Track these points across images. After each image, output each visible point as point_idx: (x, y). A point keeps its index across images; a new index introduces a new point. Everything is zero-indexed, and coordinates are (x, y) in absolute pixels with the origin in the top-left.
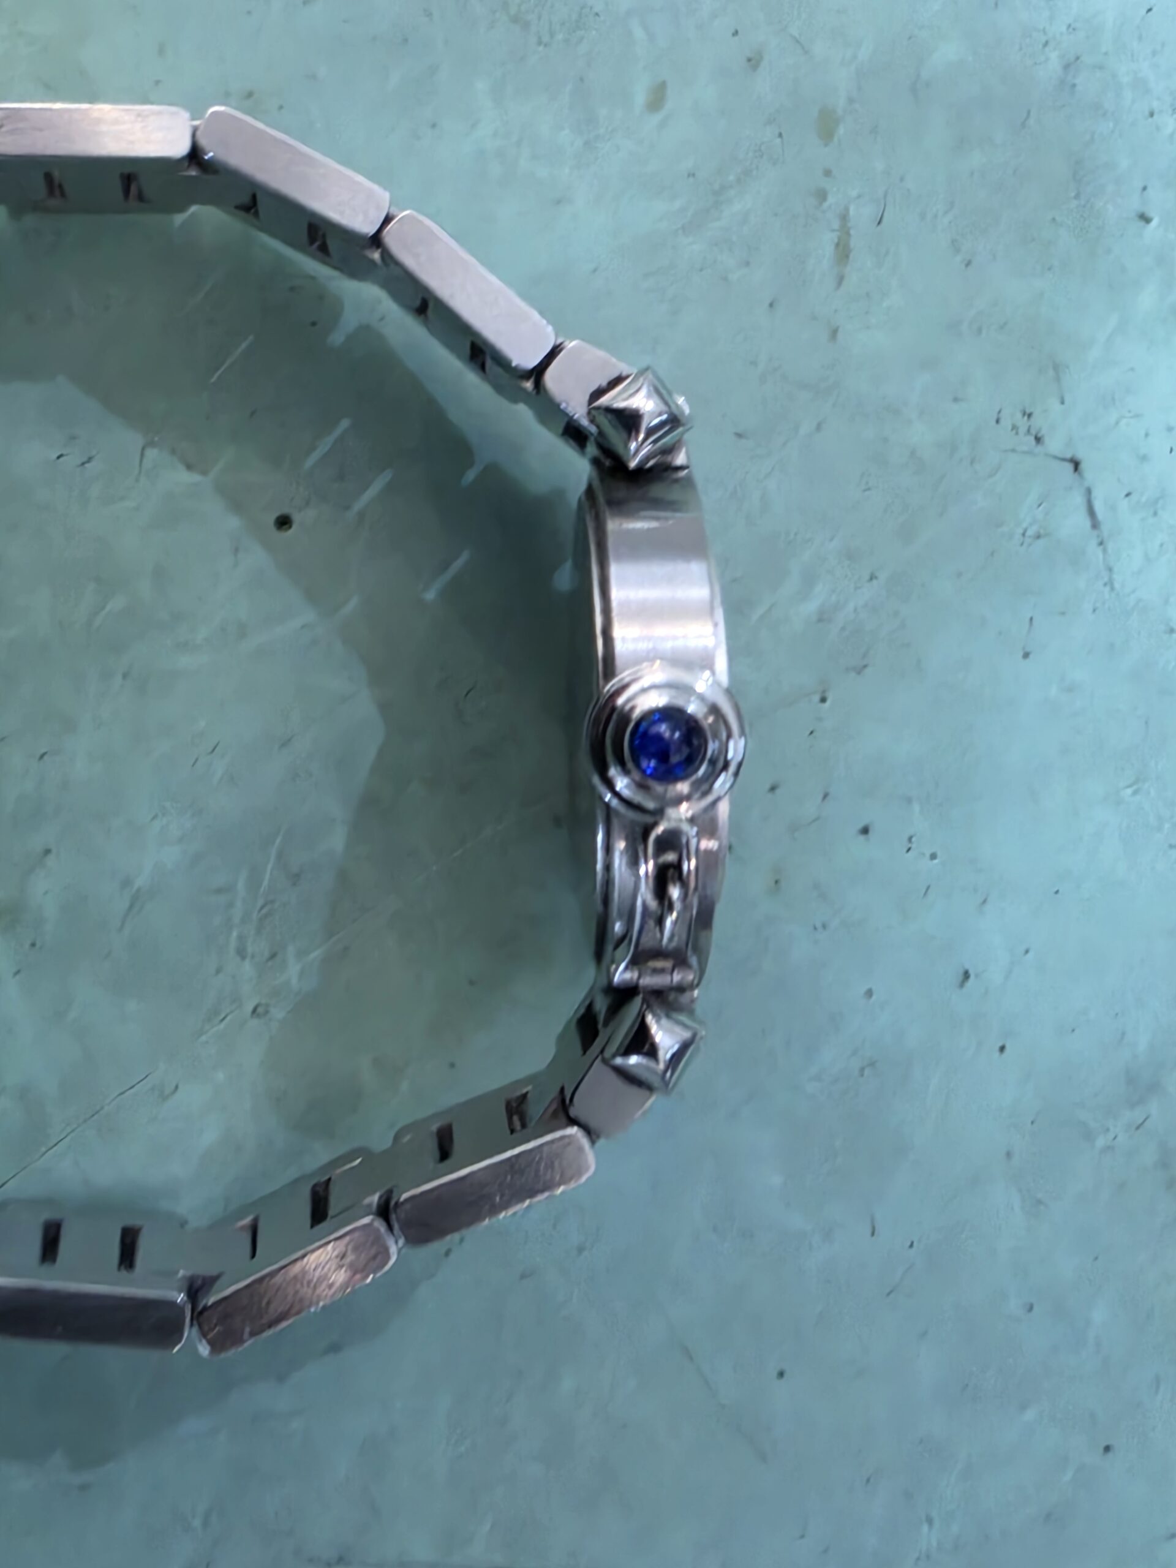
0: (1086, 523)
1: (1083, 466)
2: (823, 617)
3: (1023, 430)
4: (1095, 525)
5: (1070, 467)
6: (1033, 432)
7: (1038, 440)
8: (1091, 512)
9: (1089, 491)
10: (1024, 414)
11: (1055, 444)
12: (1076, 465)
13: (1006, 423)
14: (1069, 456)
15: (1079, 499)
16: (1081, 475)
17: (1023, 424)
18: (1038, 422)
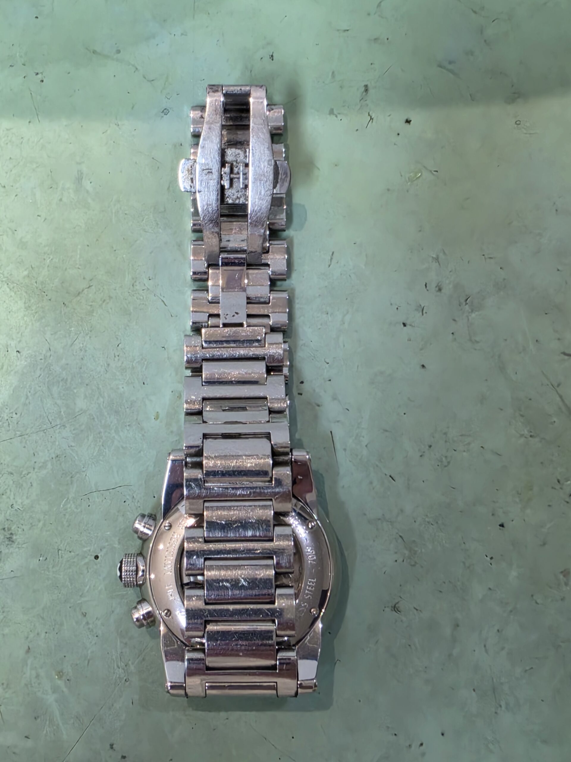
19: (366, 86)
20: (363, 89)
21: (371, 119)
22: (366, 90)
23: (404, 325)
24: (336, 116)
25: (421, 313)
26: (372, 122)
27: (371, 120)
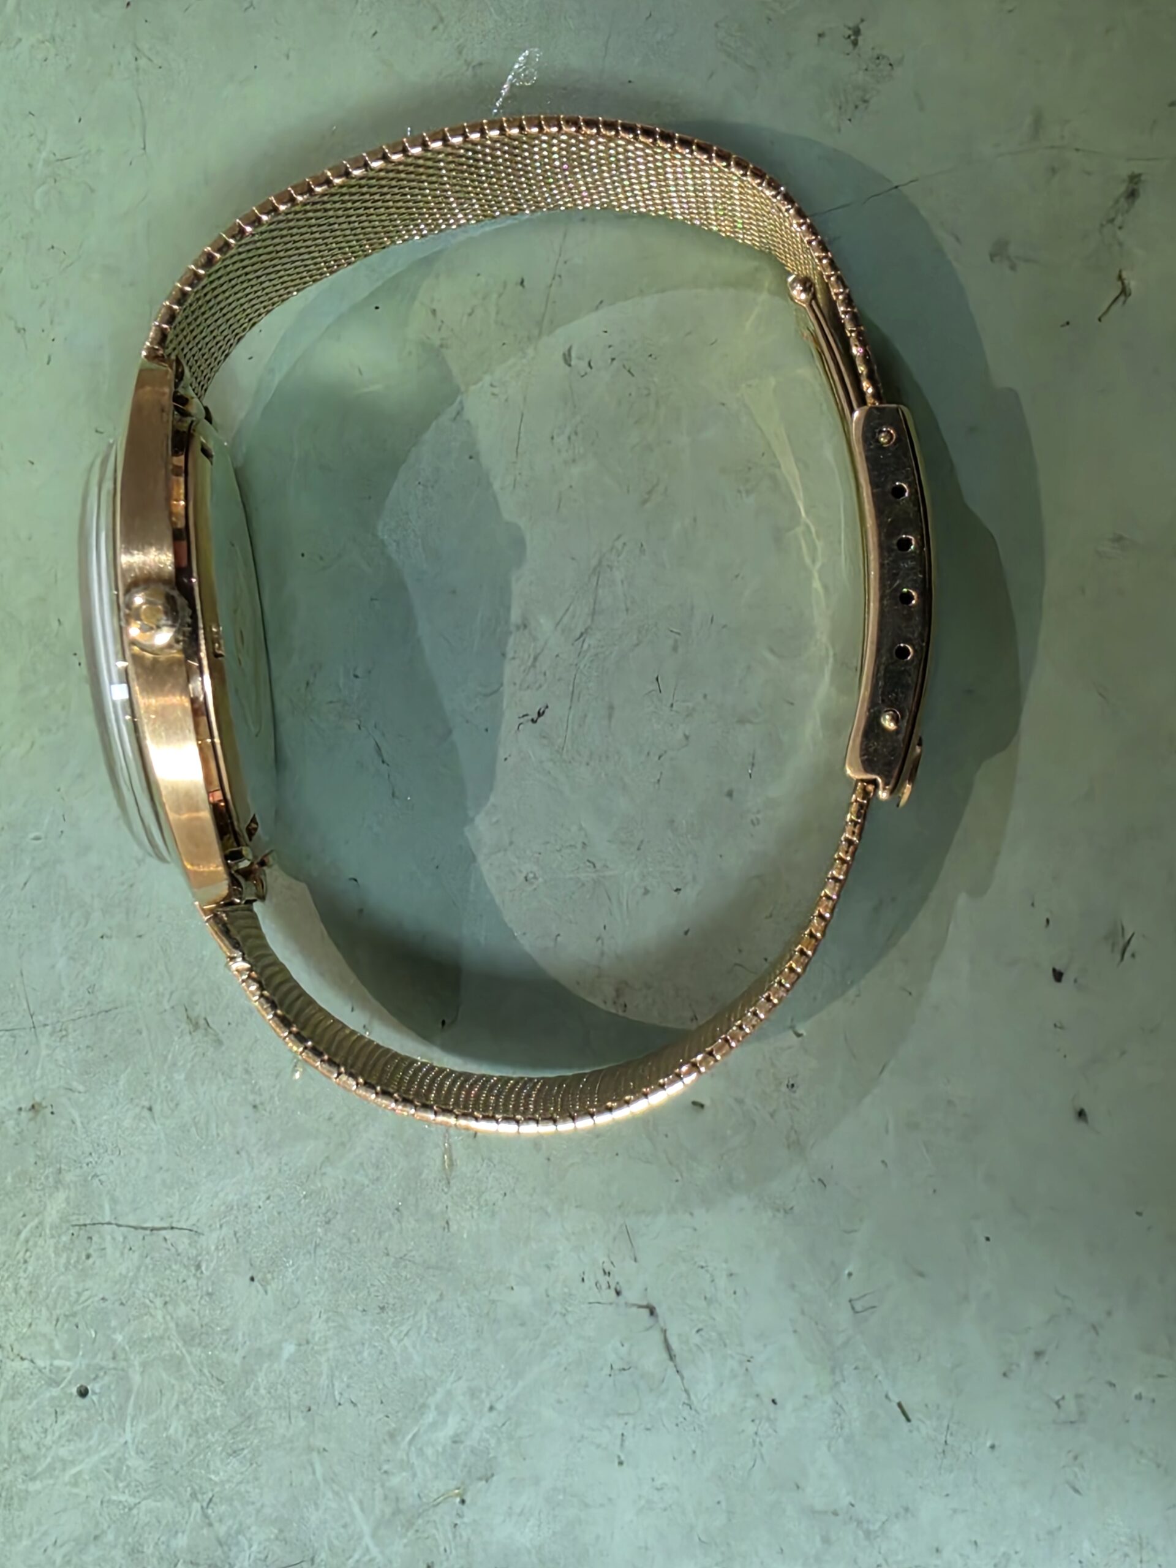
0: (665, 1356)
1: (658, 1310)
2: (456, 1440)
3: (604, 1286)
4: (672, 1357)
5: (646, 1312)
6: (613, 1286)
7: (618, 1293)
8: (668, 1348)
9: (664, 1332)
10: (605, 1273)
11: (632, 1295)
12: (652, 1311)
13: (590, 1282)
14: (644, 1303)
15: (656, 1336)
16: (657, 1316)
17: (603, 1280)
18: (617, 1278)
19: (1134, 179)
20: (1122, 188)
21: (1124, 292)
22: (1132, 195)
23: (1058, 976)
24: (1013, 268)
25: (1119, 957)
26: (1124, 302)
27: (1122, 298)
